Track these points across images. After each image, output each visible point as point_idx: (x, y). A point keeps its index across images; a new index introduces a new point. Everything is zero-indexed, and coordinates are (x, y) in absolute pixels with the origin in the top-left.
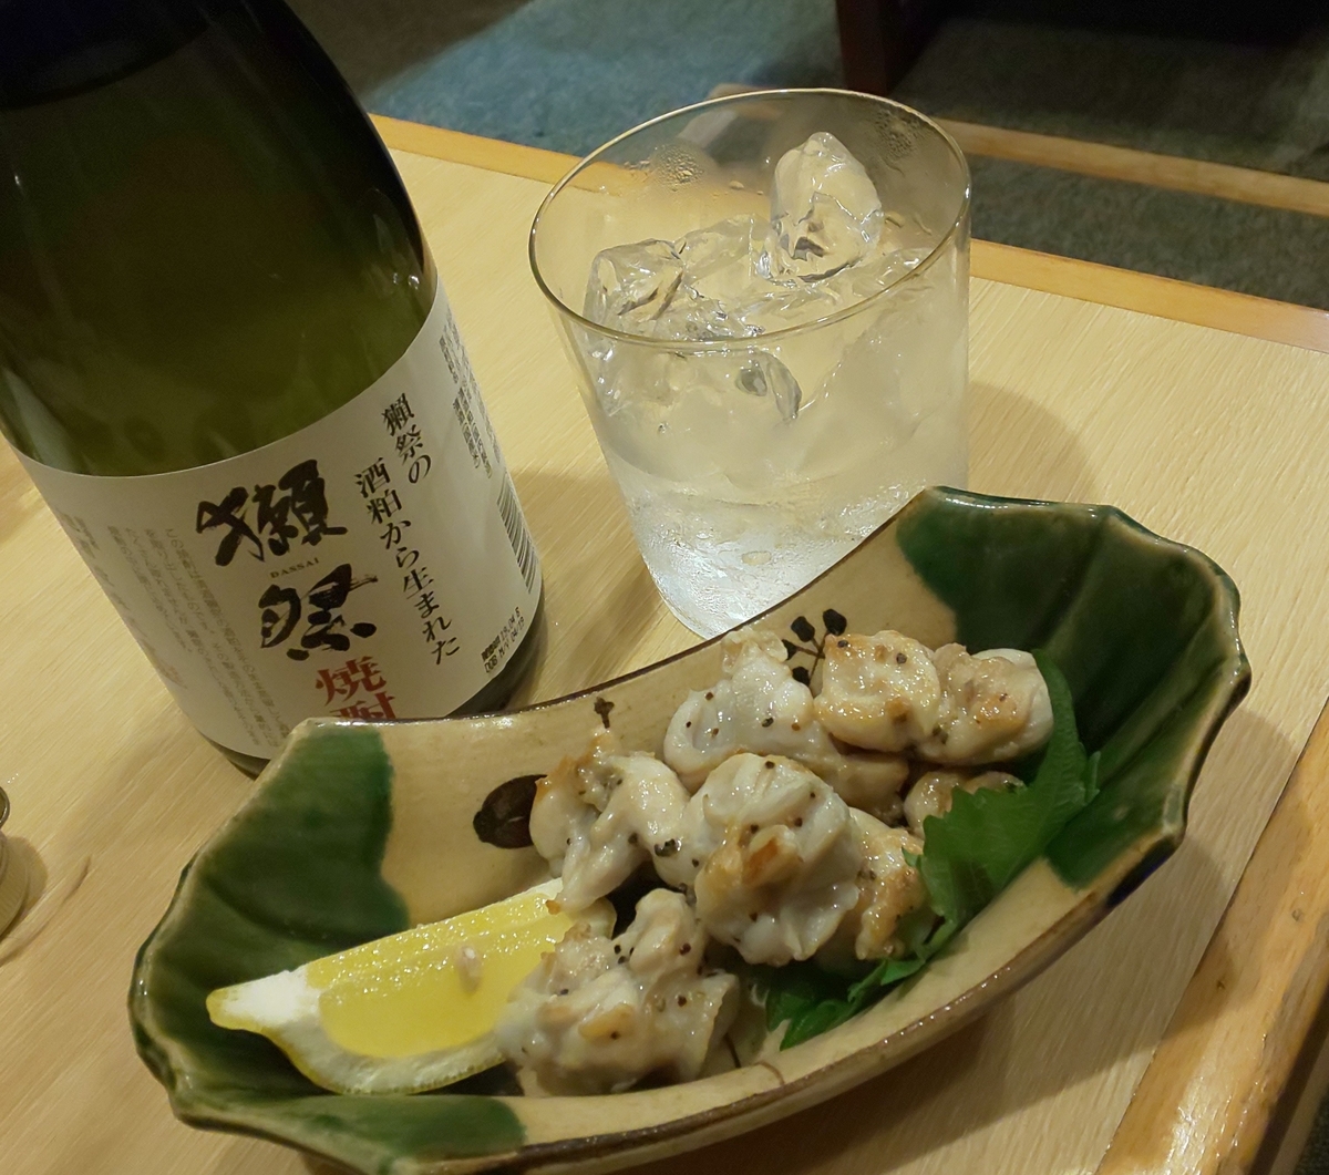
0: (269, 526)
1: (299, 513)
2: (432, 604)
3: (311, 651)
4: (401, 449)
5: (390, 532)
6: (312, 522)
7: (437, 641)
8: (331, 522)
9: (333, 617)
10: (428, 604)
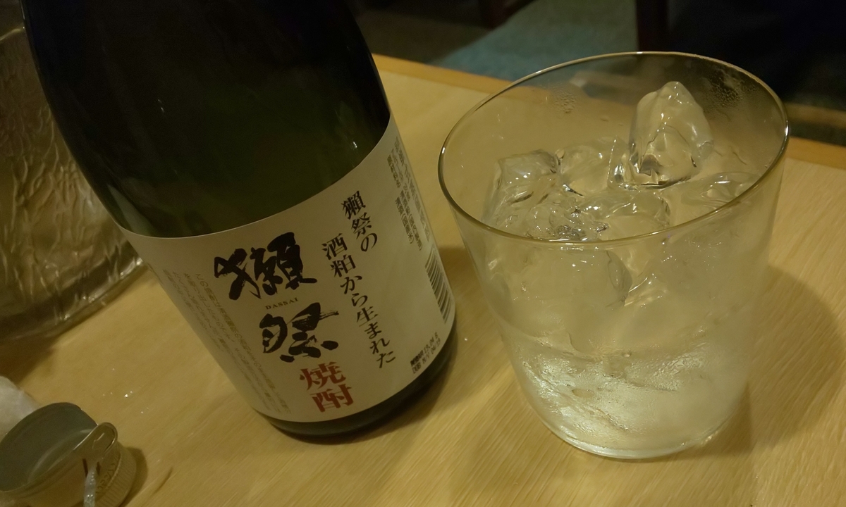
0: (262, 276)
1: (282, 268)
2: (376, 330)
3: (295, 357)
4: (355, 228)
5: (347, 283)
6: (292, 274)
7: (380, 353)
8: (305, 275)
9: (309, 337)
10: (373, 330)
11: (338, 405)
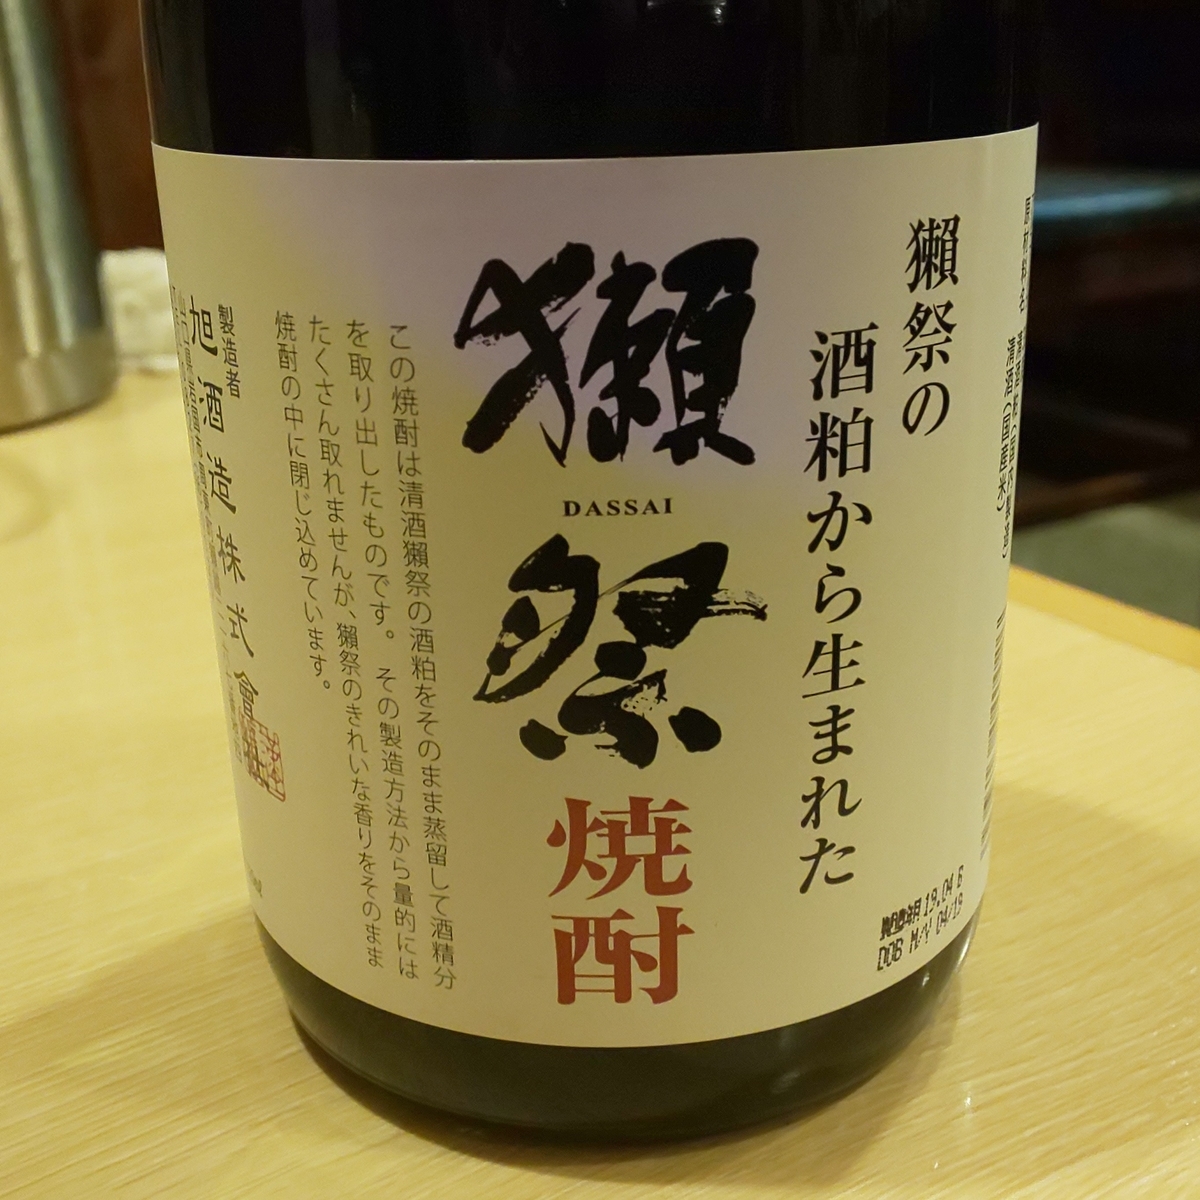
0: (605, 374)
2: (843, 739)
3: (573, 741)
4: (912, 336)
5: (829, 514)
6: (697, 400)
7: (820, 833)
9: (647, 670)
10: (834, 734)
11: (623, 993)
